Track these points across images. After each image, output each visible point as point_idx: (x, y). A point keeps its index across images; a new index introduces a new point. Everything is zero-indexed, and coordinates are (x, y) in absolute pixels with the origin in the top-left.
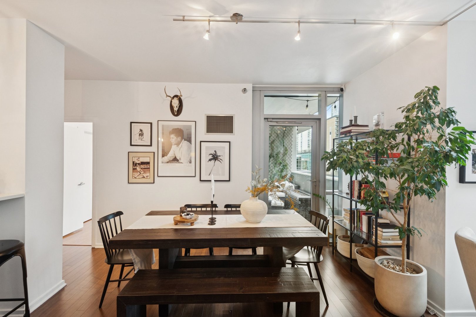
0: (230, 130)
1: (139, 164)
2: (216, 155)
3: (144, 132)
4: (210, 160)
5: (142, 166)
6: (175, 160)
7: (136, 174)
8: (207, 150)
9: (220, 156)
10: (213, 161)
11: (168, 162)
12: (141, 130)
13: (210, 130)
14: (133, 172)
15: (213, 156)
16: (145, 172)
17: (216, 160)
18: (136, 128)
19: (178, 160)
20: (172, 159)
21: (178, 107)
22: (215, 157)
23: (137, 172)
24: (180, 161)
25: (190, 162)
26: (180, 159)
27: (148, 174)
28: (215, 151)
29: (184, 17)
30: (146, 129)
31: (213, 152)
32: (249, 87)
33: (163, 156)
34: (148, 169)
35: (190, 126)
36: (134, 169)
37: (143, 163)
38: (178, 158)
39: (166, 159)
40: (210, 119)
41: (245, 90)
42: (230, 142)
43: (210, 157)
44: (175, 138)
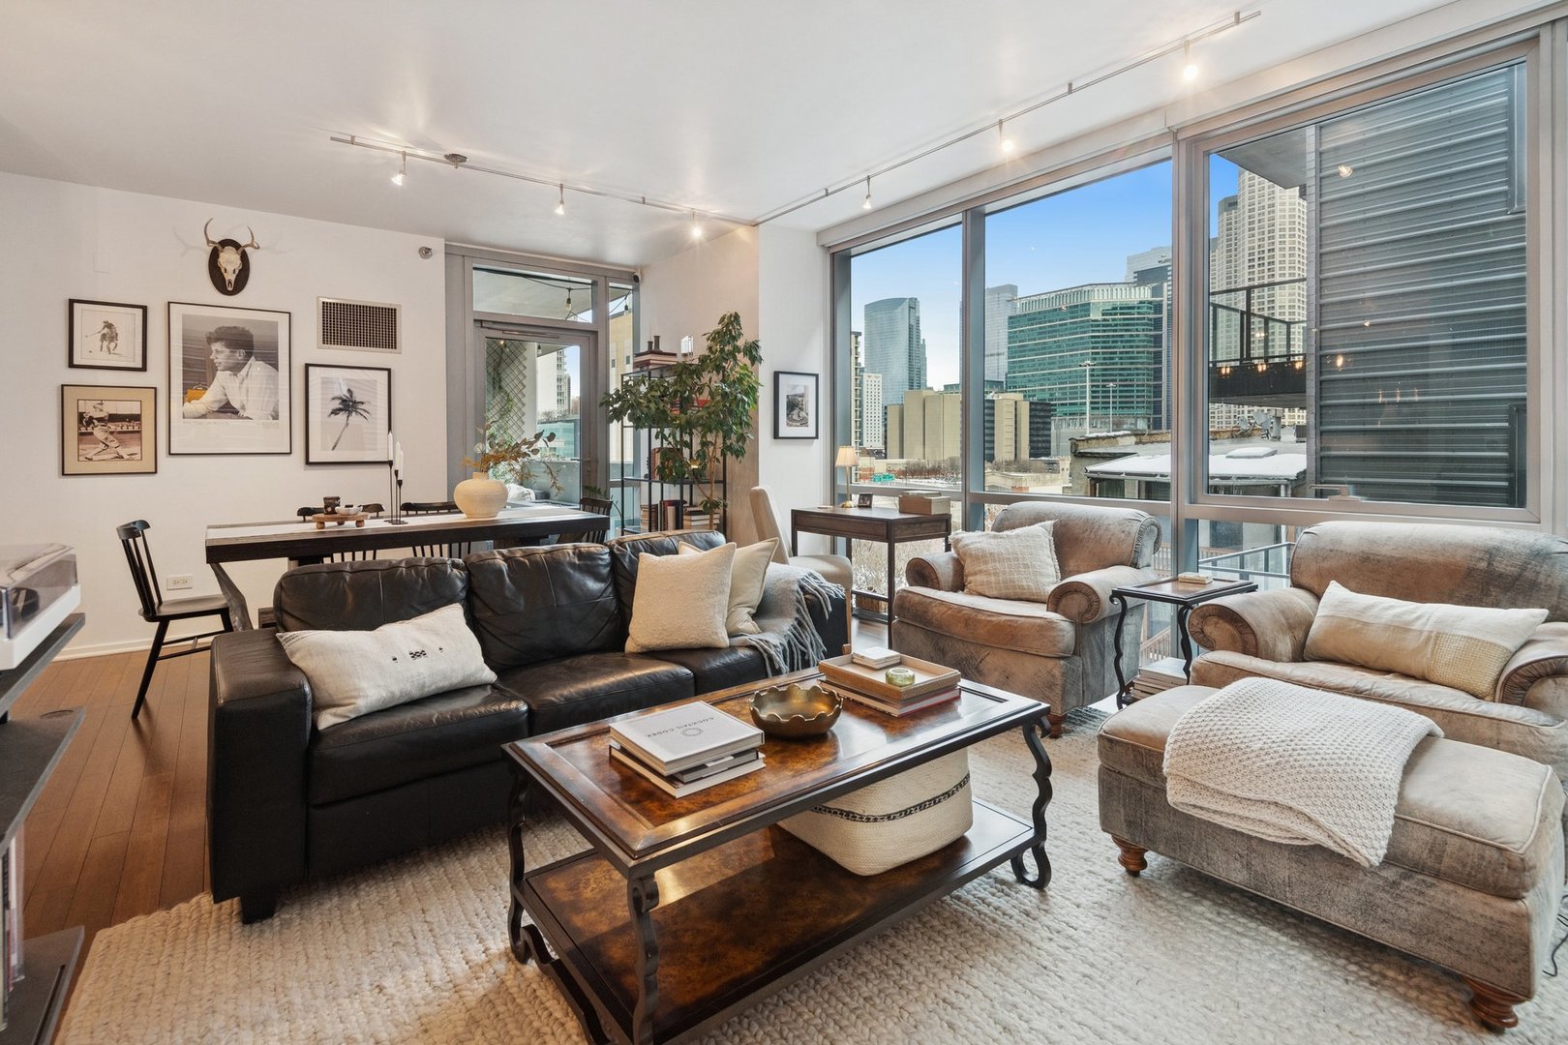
0: (390, 341)
1: (100, 420)
2: (351, 400)
3: (120, 329)
4: (335, 412)
5: (113, 427)
6: (227, 409)
7: (90, 450)
8: (327, 387)
9: (361, 403)
10: (342, 416)
11: (203, 416)
12: (109, 326)
13: (331, 338)
14: (80, 441)
15: (344, 401)
16: (122, 443)
17: (350, 413)
18: (88, 321)
19: (235, 412)
20: (216, 407)
21: (237, 272)
22: (348, 405)
23: (97, 442)
24: (241, 413)
25: (276, 417)
26: (243, 408)
27: (136, 449)
28: (349, 391)
29: (353, 137)
30: (127, 323)
31: (343, 393)
32: (435, 243)
34: (137, 435)
35: (274, 326)
36: (81, 434)
37: (114, 418)
38: (236, 405)
39: (197, 406)
40: (332, 311)
41: (426, 252)
42: (389, 370)
43: (336, 405)
44: (227, 351)
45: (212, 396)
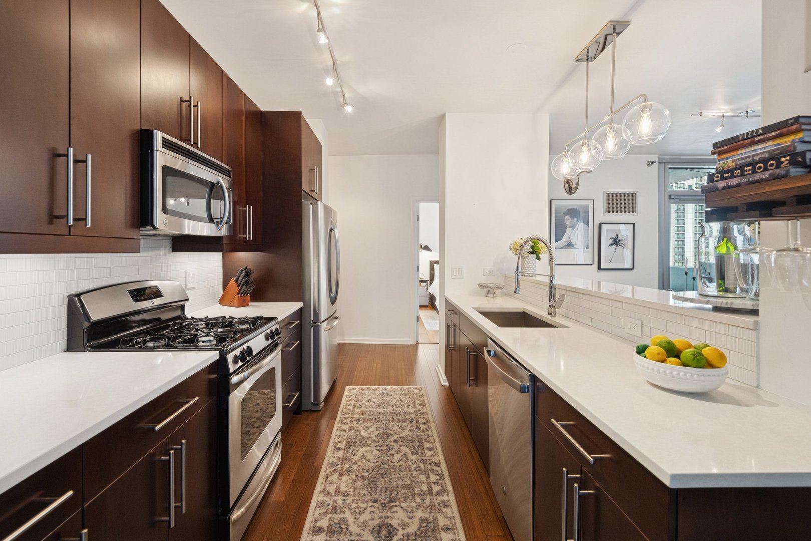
0: (633, 210)
2: (617, 239)
4: (611, 245)
6: (570, 245)
8: (608, 233)
9: (622, 240)
10: (614, 246)
11: (562, 248)
13: (609, 210)
15: (614, 240)
17: (617, 245)
19: (573, 246)
20: (566, 244)
22: (616, 242)
24: (575, 246)
25: (588, 248)
26: (576, 244)
28: (617, 235)
31: (614, 236)
32: (655, 158)
33: (556, 241)
35: (588, 206)
38: (573, 243)
39: (560, 244)
40: (609, 196)
41: (650, 163)
42: (634, 224)
43: (612, 241)
44: (570, 219)
45: (565, 239)
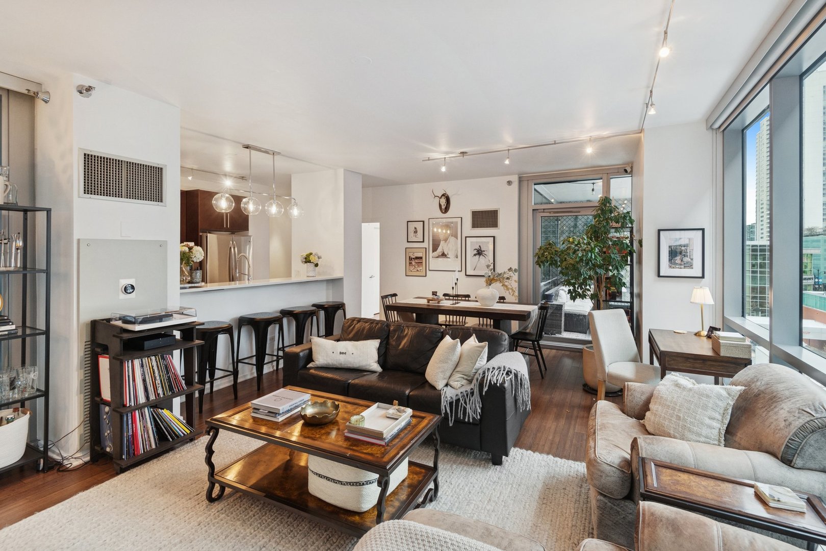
0: (495, 224)
1: (414, 258)
2: (480, 250)
3: (418, 229)
4: (475, 255)
5: (416, 261)
6: (444, 255)
7: (412, 268)
8: (472, 245)
9: (484, 251)
10: (477, 256)
11: (437, 257)
12: (415, 228)
13: (475, 225)
14: (409, 265)
15: (478, 251)
16: (418, 266)
17: (480, 255)
18: (412, 226)
19: (446, 256)
20: (440, 254)
21: (445, 205)
22: (479, 252)
23: (413, 266)
25: (457, 258)
26: (448, 254)
27: (421, 268)
28: (480, 246)
29: (429, 158)
30: (419, 226)
31: (477, 247)
32: (515, 179)
33: (433, 252)
35: (457, 223)
36: (410, 263)
37: (417, 258)
38: (446, 253)
39: (436, 254)
40: (475, 214)
41: (509, 183)
42: (494, 237)
43: (475, 252)
45: (439, 250)
